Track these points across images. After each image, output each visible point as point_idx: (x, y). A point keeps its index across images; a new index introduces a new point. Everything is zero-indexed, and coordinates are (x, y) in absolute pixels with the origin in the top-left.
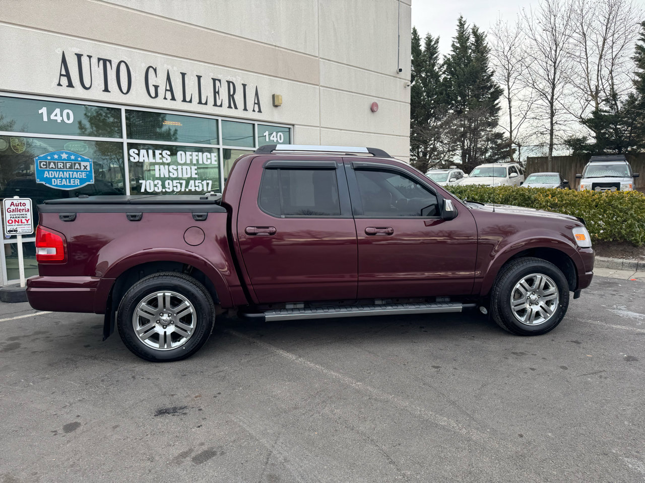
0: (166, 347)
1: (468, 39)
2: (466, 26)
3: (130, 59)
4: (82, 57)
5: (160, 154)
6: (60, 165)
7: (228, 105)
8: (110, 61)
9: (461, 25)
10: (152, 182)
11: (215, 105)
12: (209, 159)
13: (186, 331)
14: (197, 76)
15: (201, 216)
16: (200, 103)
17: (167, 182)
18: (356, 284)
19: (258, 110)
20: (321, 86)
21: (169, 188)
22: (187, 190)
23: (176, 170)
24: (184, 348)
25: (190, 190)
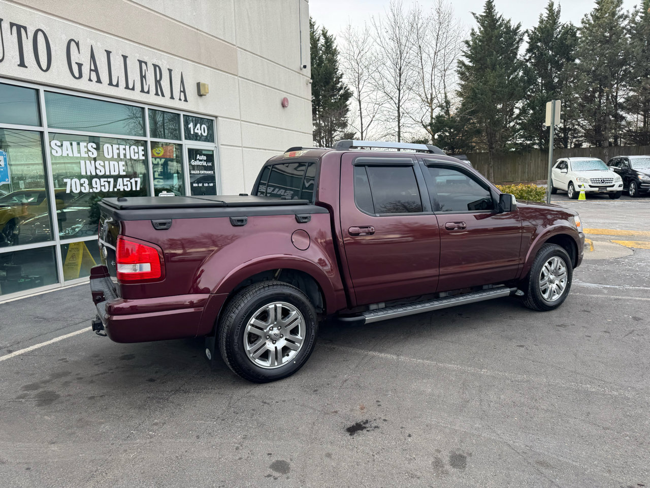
3: (48, 28)
5: (85, 147)
7: (155, 92)
8: (25, 28)
9: (311, 25)
10: (77, 181)
11: (142, 91)
12: (137, 153)
14: (122, 55)
15: (306, 218)
16: (127, 87)
17: (94, 180)
18: (437, 278)
19: (184, 99)
20: (240, 77)
21: (97, 188)
22: (116, 190)
23: (104, 167)
24: (295, 362)
25: (119, 190)
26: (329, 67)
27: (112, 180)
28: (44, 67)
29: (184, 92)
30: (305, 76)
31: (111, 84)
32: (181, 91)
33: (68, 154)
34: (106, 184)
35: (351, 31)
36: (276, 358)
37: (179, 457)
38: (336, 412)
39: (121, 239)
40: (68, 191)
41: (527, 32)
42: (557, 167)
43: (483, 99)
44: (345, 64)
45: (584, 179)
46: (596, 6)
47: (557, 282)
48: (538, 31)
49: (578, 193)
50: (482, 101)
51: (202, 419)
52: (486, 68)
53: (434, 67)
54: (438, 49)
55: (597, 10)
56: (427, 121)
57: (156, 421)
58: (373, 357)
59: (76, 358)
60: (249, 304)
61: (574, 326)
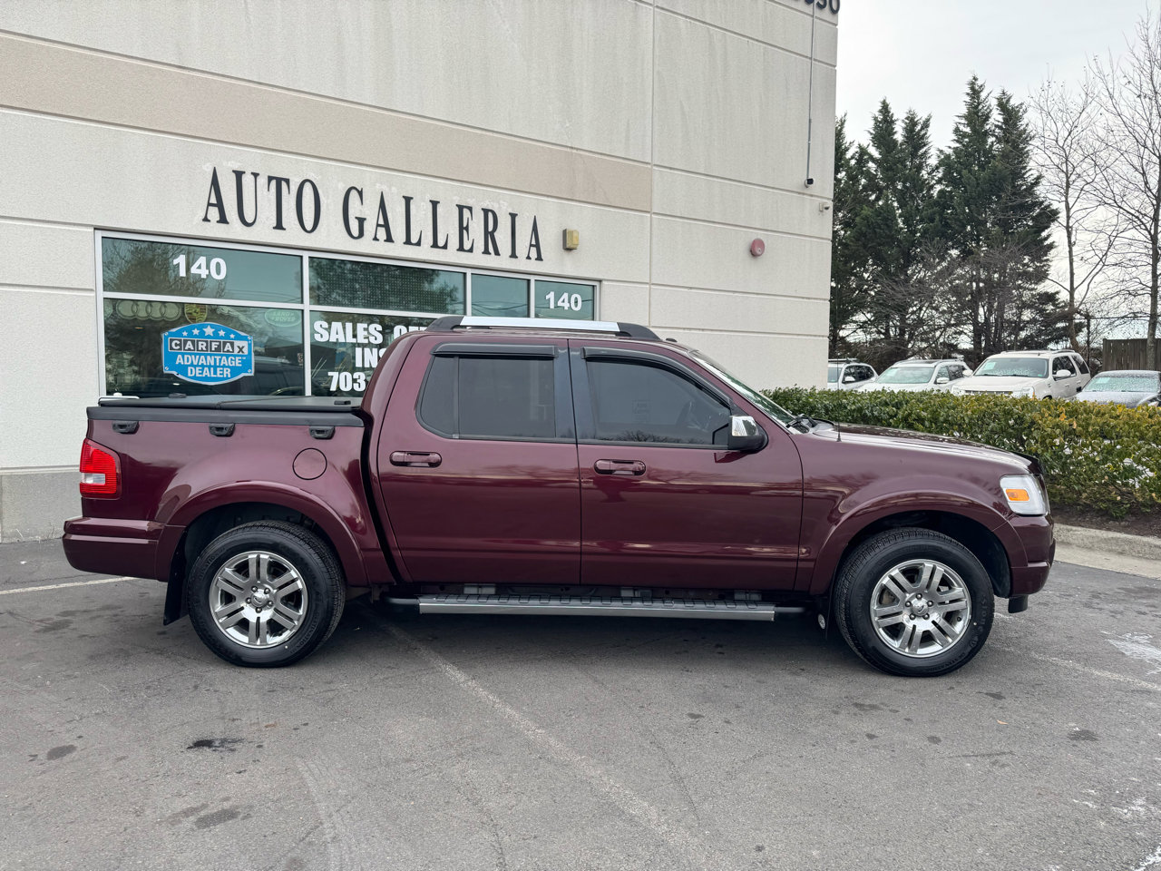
0: (258, 643)
1: (987, 117)
2: (983, 95)
3: (320, 177)
4: (243, 176)
5: (365, 329)
6: (202, 346)
7: (483, 249)
8: (287, 181)
9: (975, 92)
10: (349, 375)
11: (461, 249)
13: (291, 620)
14: (430, 201)
15: (322, 432)
16: (435, 245)
18: (577, 558)
19: (536, 257)
20: (655, 213)
28: (309, 228)
29: (537, 246)
30: (816, 196)
31: (408, 242)
32: (531, 246)
33: (337, 339)
36: (258, 634)
40: (333, 388)
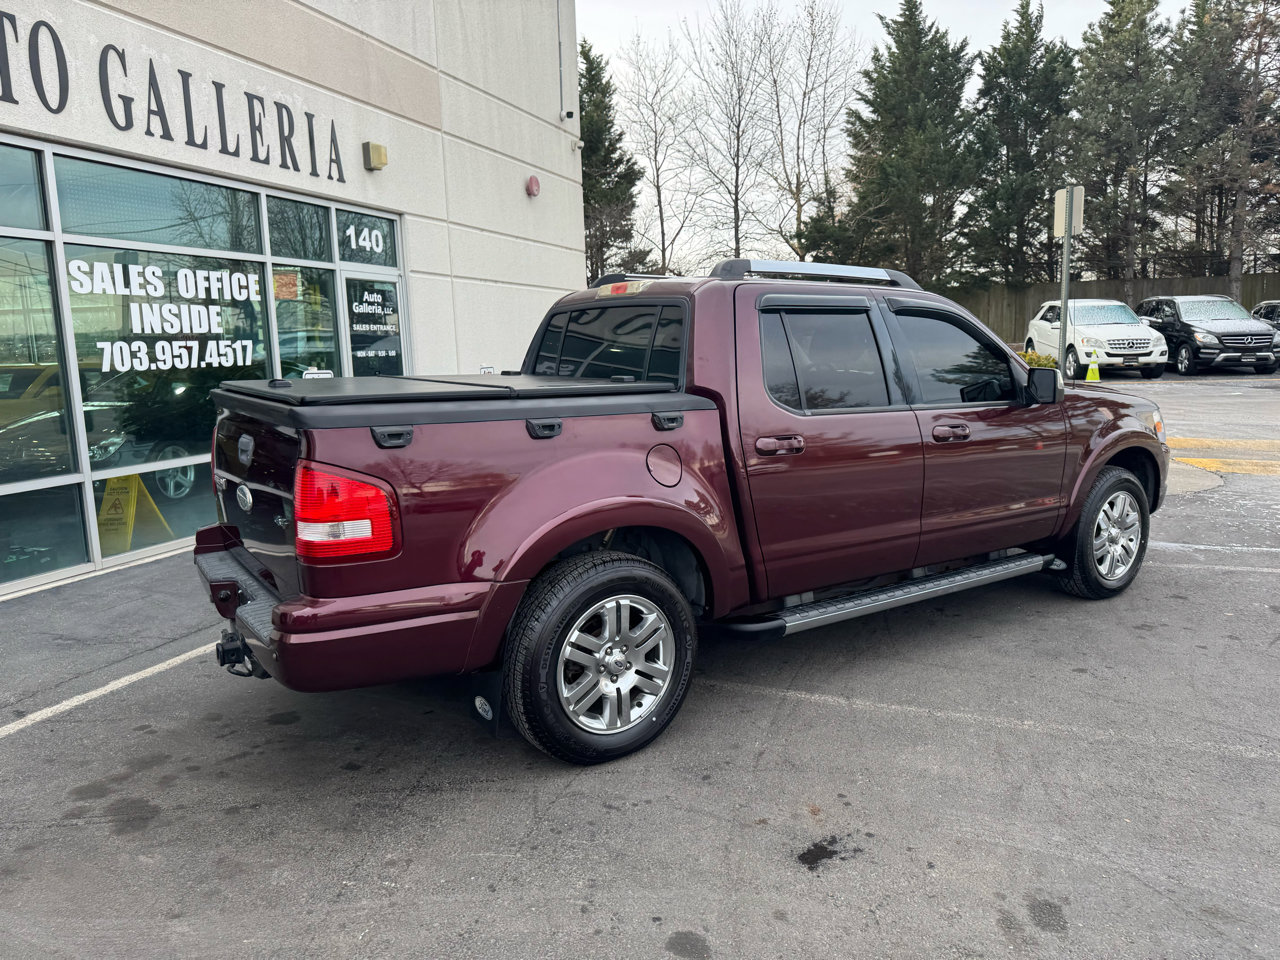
0: (620, 723)
3: (61, 21)
5: (140, 274)
7: (279, 161)
8: (11, 18)
10: (125, 346)
11: (255, 158)
12: (244, 287)
14: (214, 83)
15: (672, 420)
16: (224, 150)
17: (159, 345)
18: (916, 539)
19: (338, 177)
20: (445, 132)
21: (164, 361)
22: (203, 365)
23: (178, 316)
24: (654, 719)
25: (209, 365)
26: (596, 118)
27: (195, 345)
28: (54, 105)
29: (337, 161)
30: (569, 133)
31: (191, 142)
32: (332, 161)
33: (104, 290)
34: (184, 352)
35: (641, 47)
36: (620, 712)
37: (466, 936)
38: (764, 821)
39: (307, 469)
40: (106, 368)
41: (979, 55)
42: (1042, 319)
43: (900, 186)
44: (629, 112)
45: (1097, 341)
46: (1109, 9)
47: (1123, 541)
48: (1000, 54)
49: (1085, 368)
50: (899, 190)
51: (489, 849)
52: (905, 124)
53: (802, 122)
54: (810, 85)
55: (1111, 17)
56: (791, 227)
57: (389, 856)
58: (799, 702)
59: (173, 725)
60: (568, 601)
61: (1166, 628)
